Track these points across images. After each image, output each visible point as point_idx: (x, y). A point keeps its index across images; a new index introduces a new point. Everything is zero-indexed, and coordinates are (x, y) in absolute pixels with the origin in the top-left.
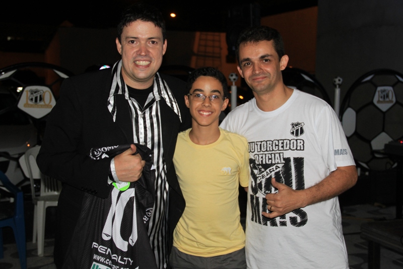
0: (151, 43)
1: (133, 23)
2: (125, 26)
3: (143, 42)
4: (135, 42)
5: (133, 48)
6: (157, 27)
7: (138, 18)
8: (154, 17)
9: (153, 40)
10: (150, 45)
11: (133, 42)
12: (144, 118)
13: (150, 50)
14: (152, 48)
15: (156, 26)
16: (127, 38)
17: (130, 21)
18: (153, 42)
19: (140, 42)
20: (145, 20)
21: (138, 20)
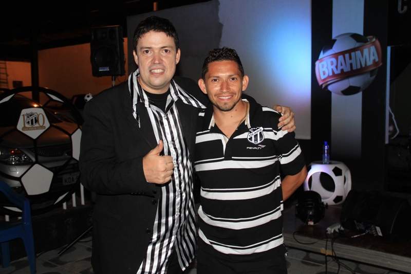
0: (164, 51)
1: (146, 34)
2: (139, 38)
3: (156, 51)
4: (149, 52)
5: (148, 58)
6: (169, 37)
7: (151, 30)
8: (166, 28)
9: (166, 49)
10: (164, 54)
11: (147, 52)
12: (168, 119)
13: (164, 59)
14: (165, 57)
15: (167, 36)
16: (142, 48)
17: (144, 32)
18: (166, 51)
19: (154, 51)
20: (157, 31)
21: (150, 31)
